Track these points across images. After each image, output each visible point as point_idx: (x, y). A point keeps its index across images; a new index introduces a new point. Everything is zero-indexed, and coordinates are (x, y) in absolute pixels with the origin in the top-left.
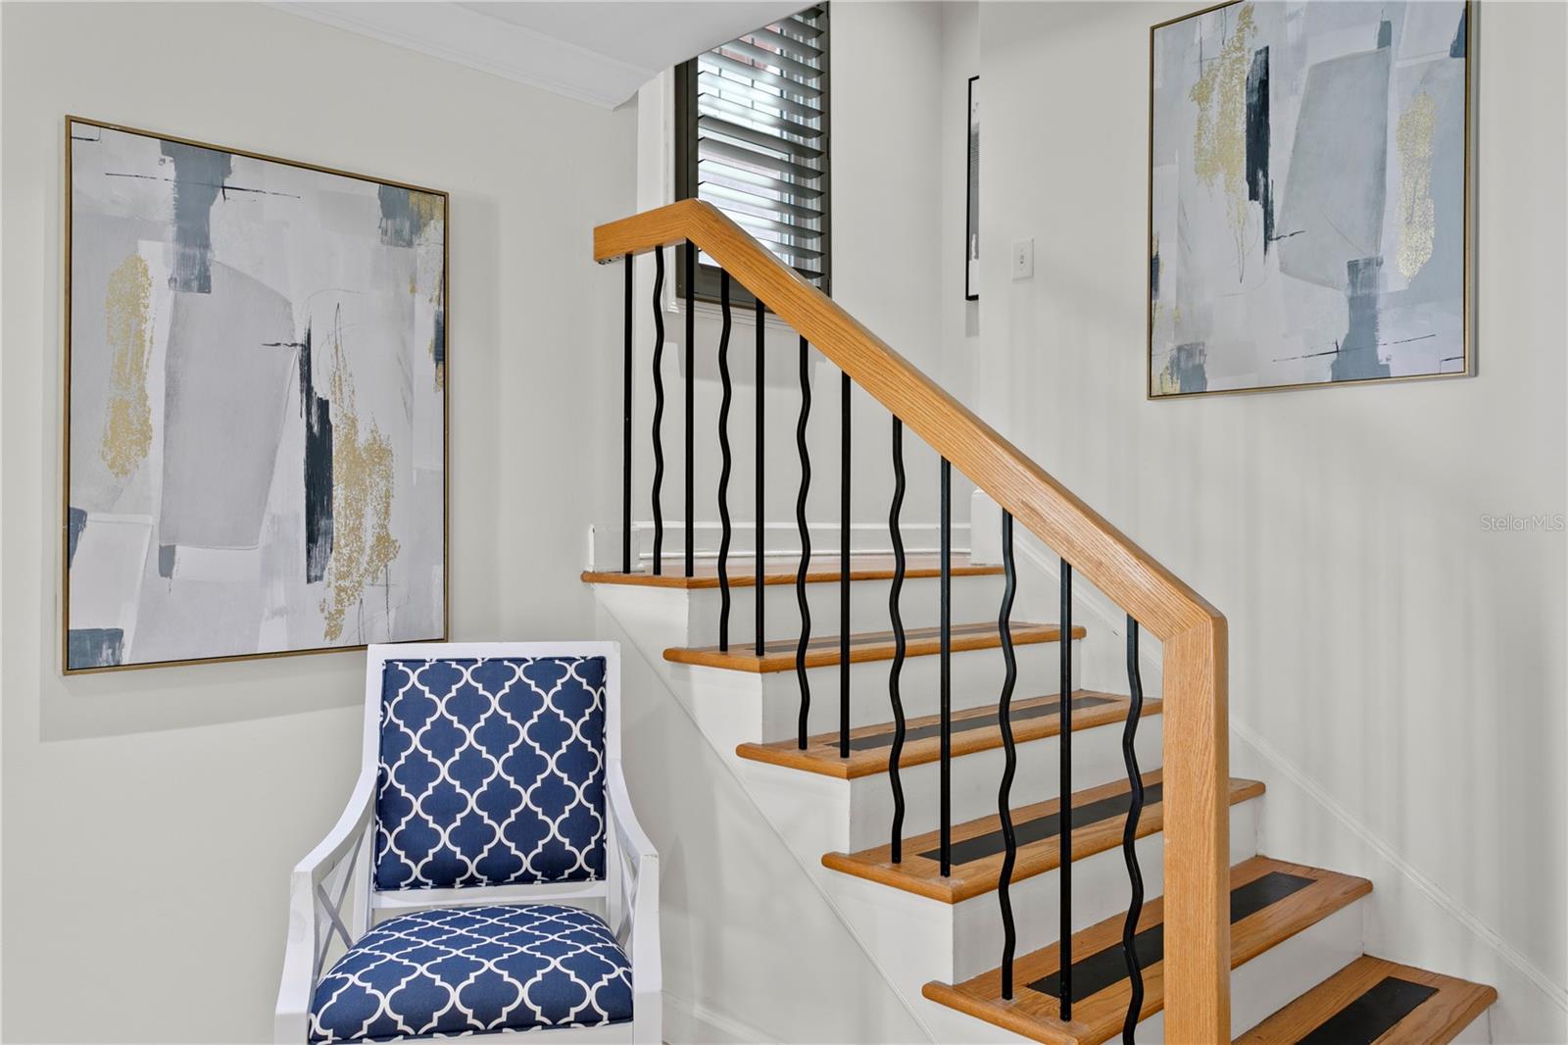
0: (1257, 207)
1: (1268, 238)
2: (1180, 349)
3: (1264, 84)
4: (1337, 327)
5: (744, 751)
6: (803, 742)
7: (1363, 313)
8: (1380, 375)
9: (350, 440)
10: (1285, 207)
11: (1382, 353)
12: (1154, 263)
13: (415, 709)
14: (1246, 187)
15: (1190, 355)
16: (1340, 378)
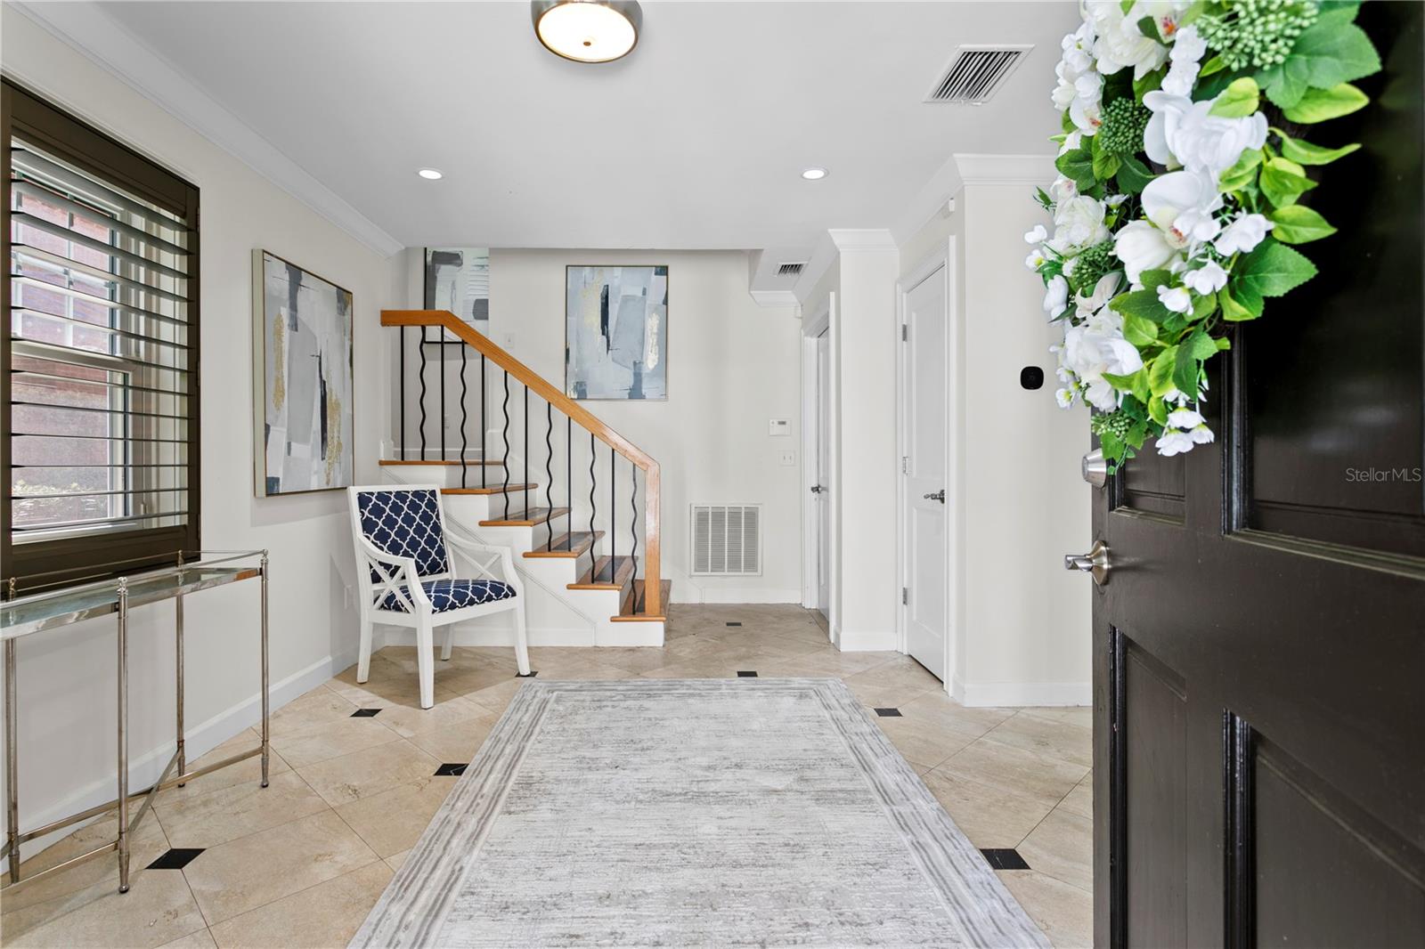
0: (605, 338)
1: (608, 349)
2: (577, 383)
3: (607, 297)
4: (630, 382)
5: (482, 524)
6: (506, 518)
7: (638, 377)
8: (642, 397)
9: (331, 400)
10: (613, 340)
11: (644, 391)
12: (567, 351)
13: (377, 511)
14: (601, 331)
15: (581, 386)
16: (631, 397)
